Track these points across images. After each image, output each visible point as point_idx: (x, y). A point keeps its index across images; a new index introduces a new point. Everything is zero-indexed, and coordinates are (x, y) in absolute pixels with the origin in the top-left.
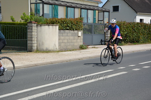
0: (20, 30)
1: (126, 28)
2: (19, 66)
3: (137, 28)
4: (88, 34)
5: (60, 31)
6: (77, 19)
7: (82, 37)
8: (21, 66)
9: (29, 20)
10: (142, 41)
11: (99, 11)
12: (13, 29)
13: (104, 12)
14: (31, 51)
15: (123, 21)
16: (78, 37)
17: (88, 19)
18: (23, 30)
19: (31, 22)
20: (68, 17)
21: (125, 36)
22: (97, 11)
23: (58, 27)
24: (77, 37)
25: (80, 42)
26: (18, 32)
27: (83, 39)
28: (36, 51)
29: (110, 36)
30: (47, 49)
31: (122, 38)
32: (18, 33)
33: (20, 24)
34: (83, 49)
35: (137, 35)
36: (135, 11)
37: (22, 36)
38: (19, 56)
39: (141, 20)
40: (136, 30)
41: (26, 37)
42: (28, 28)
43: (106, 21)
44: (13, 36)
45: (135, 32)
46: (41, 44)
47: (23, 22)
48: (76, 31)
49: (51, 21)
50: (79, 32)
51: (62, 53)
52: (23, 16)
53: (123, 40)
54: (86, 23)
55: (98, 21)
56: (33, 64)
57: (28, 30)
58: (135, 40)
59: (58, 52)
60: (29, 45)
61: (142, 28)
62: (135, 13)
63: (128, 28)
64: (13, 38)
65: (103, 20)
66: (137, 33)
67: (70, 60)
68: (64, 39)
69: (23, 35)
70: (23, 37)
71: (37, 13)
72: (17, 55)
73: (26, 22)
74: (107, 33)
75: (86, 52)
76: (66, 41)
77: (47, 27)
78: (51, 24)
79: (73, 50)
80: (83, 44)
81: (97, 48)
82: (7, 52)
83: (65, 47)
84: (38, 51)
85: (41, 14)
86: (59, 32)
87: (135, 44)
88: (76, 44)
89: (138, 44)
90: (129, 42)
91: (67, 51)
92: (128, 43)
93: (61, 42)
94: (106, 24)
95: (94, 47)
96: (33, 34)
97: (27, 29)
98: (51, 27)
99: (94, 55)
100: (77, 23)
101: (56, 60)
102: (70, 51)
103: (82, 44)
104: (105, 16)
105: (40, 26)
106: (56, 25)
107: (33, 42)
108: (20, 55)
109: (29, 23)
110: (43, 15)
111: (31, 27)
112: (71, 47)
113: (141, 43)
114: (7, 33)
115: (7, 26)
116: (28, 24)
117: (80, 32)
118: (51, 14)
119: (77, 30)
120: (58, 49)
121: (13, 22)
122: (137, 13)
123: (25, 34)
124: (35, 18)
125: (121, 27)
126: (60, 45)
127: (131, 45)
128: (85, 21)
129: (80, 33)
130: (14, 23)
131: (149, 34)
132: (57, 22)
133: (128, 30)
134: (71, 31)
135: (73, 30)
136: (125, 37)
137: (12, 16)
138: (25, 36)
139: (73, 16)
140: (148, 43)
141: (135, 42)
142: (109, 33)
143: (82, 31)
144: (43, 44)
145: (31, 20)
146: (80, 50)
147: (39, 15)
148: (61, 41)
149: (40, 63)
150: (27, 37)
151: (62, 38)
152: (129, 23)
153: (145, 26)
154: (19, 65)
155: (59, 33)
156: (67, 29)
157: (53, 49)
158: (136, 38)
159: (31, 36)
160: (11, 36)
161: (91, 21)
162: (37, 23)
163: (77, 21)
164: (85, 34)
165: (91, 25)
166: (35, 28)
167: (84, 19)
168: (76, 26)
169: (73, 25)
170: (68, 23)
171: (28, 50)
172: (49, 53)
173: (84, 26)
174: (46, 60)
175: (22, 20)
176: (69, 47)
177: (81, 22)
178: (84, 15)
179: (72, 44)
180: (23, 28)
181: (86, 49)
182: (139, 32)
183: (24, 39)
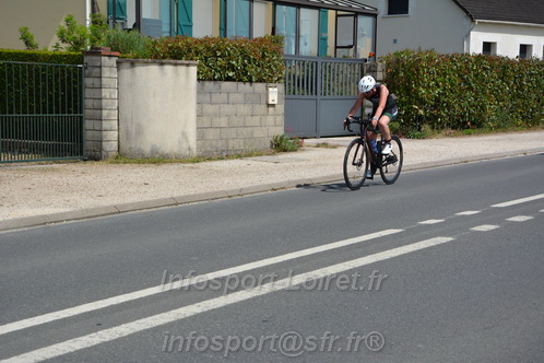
0: (56, 80)
1: (438, 74)
2: (57, 215)
3: (476, 76)
4: (301, 96)
5: (203, 85)
6: (262, 40)
7: (281, 109)
8: (64, 213)
9: (88, 40)
10: (493, 121)
11: (339, 13)
12: (31, 76)
13: (356, 14)
14: (96, 158)
15: (423, 50)
16: (269, 105)
17: (302, 41)
18: (69, 78)
19: (95, 52)
20: (231, 33)
21: (433, 103)
22: (331, 14)
23: (194, 70)
24: (264, 106)
25: (275, 126)
26: (51, 86)
27: (285, 115)
28: (117, 158)
30: (154, 151)
31: (425, 110)
32: (51, 89)
33: (55, 58)
34: (285, 151)
35: (476, 99)
36: (467, 13)
37: (63, 101)
38: (56, 177)
39: (488, 46)
40: (474, 82)
41: (79, 108)
42: (87, 71)
43: (364, 50)
44: (31, 100)
45: (471, 89)
46: (133, 130)
47: (64, 48)
48: (260, 85)
49: (170, 48)
50: (271, 89)
51: (208, 164)
52: (66, 28)
53: (428, 118)
54: (292, 56)
55: (336, 47)
56: (107, 207)
57: (88, 81)
58: (470, 118)
59: (197, 160)
60: (88, 135)
61: (492, 77)
62: (467, 21)
63: (445, 75)
64: (31, 107)
65: (354, 45)
66: (477, 93)
67: (241, 190)
68: (218, 115)
69: (70, 99)
70: (69, 106)
71: (115, 19)
72: (45, 171)
73: (76, 49)
75: (296, 164)
76: (223, 122)
77: (154, 69)
78: (171, 57)
79: (250, 155)
80: (286, 131)
81: (334, 147)
82: (11, 162)
83: (220, 144)
84: (123, 157)
85: (131, 21)
86: (198, 87)
87: (470, 134)
88: (258, 133)
89: (478, 134)
90: (448, 125)
91: (228, 157)
92: (443, 128)
93: (207, 124)
94: (366, 60)
95: (325, 145)
96: (103, 95)
97: (81, 75)
98: (169, 69)
99: (325, 174)
100: (264, 56)
101: (192, 192)
102: (239, 157)
103: (280, 131)
104: (359, 33)
105: (128, 65)
106: (187, 62)
107: (105, 125)
108: (57, 170)
109: (88, 53)
110: (137, 25)
111: (98, 70)
112: (242, 142)
113: (492, 130)
114: (10, 90)
115: (10, 65)
116: (86, 59)
117: (276, 89)
118: (166, 20)
119: (264, 81)
120: (195, 152)
121: (31, 52)
122: (473, 21)
123: (75, 96)
124: (109, 37)
125: (421, 72)
126: (201, 137)
127: (456, 136)
128: (289, 48)
129: (274, 94)
130: (35, 54)
131: (519, 96)
132: (190, 51)
133: (444, 82)
134: (241, 85)
135: (251, 81)
136: (435, 107)
137: (26, 29)
138: (75, 101)
139: (247, 29)
140: (516, 131)
141: (468, 127)
143: (282, 86)
144: (140, 132)
145: (93, 41)
146: (274, 154)
147: (122, 24)
148: (206, 121)
149: (132, 204)
150: (81, 104)
151: (210, 109)
152: (447, 56)
153: (505, 68)
154: (57, 211)
155: (198, 93)
156: (229, 79)
157: (176, 150)
158: (472, 111)
159: (96, 102)
160: (24, 102)
161: (309, 47)
162: (118, 54)
163: (264, 50)
164: (292, 96)
165: (314, 65)
166: (111, 71)
167: (286, 43)
168: (258, 66)
169: (250, 63)
170: (229, 55)
171: (84, 153)
172: (165, 166)
173: (288, 65)
174: (152, 190)
175: (63, 41)
176: (235, 144)
177: (278, 52)
178: (285, 28)
179: (245, 131)
180: (69, 73)
181: (295, 150)
182: (483, 90)
183: (70, 112)
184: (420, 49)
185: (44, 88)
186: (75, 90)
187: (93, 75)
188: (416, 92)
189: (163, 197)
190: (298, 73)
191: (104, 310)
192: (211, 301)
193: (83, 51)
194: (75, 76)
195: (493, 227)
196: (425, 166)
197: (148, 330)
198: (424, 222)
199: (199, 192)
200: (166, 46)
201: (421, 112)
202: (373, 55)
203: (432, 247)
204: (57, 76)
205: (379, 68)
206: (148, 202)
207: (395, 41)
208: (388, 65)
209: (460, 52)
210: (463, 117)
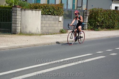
0: (5, 13)
1: (103, 15)
2: (4, 48)
3: (113, 15)
4: (68, 19)
5: (43, 16)
6: (58, 5)
7: (62, 22)
8: (6, 47)
9: (13, 4)
10: (117, 27)
14: (15, 33)
16: (59, 21)
17: (68, 5)
18: (8, 13)
19: (15, 6)
20: (50, 3)
23: (40, 12)
24: (58, 22)
26: (3, 15)
27: (63, 24)
28: (20, 34)
29: (88, 22)
30: (30, 32)
31: (99, 24)
32: (3, 16)
33: (5, 8)
34: (63, 33)
35: (113, 21)
37: (7, 19)
38: (4, 38)
39: (116, 8)
40: (112, 17)
41: (11, 20)
42: (13, 11)
43: (84, 8)
45: (111, 18)
46: (24, 27)
47: (7, 5)
49: (34, 6)
50: (60, 17)
51: (43, 36)
53: (100, 26)
54: (66, 9)
55: (77, 7)
56: (17, 46)
57: (13, 14)
58: (111, 26)
59: (41, 35)
60: (13, 28)
61: (117, 16)
62: (111, 1)
63: (105, 15)
65: (81, 7)
66: (113, 20)
67: (52, 43)
68: (46, 23)
73: (10, 6)
74: (85, 19)
75: (66, 36)
76: (47, 25)
77: (30, 11)
78: (35, 9)
79: (54, 34)
80: (63, 28)
83: (47, 31)
84: (22, 33)
86: (41, 16)
87: (111, 30)
88: (56, 28)
89: (113, 30)
90: (105, 27)
91: (48, 34)
92: (104, 28)
93: (43, 26)
94: (84, 11)
96: (17, 17)
97: (11, 12)
98: (34, 11)
100: (58, 9)
101: (39, 43)
102: (51, 34)
103: (62, 28)
104: (83, 3)
105: (24, 10)
106: (39, 10)
107: (17, 25)
108: (5, 36)
109: (13, 7)
111: (16, 11)
113: (116, 29)
116: (13, 8)
117: (61, 17)
119: (58, 15)
120: (40, 33)
123: (10, 17)
124: (19, 3)
125: (99, 14)
126: (42, 29)
127: (107, 30)
128: (65, 7)
129: (61, 19)
132: (39, 7)
133: (104, 17)
134: (52, 16)
135: (55, 15)
136: (102, 23)
138: (10, 19)
139: (54, 2)
141: (110, 28)
142: (87, 19)
143: (63, 17)
144: (26, 27)
145: (15, 4)
146: (60, 34)
149: (24, 46)
151: (44, 22)
152: (106, 10)
155: (41, 18)
156: (49, 14)
157: (35, 32)
158: (111, 24)
159: (15, 19)
161: (70, 7)
162: (21, 7)
163: (59, 7)
164: (65, 19)
165: (71, 11)
166: (19, 12)
167: (64, 6)
168: (57, 11)
169: (55, 10)
170: (50, 8)
171: (12, 32)
172: (32, 36)
173: (65, 11)
174: (29, 42)
175: (7, 3)
176: (51, 31)
177: (62, 8)
178: (64, 2)
179: (53, 28)
180: (8, 12)
181: (66, 33)
182: (114, 19)
183: (8, 22)
184: (99, 8)
185: (2, 15)
186: (10, 16)
187: (15, 12)
188: (97, 19)
189: (32, 44)
190: (67, 14)
191: (15, 72)
192: (43, 71)
193: (12, 6)
194: (10, 12)
195: (116, 54)
196: (99, 38)
197: (26, 78)
198: (98, 52)
199: (41, 43)
200: (34, 5)
201: (98, 24)
202: (86, 9)
203: (100, 59)
204: (5, 12)
205: (88, 13)
206: (27, 45)
207: (92, 6)
208: (90, 12)
209: (109, 9)
210: (109, 26)
